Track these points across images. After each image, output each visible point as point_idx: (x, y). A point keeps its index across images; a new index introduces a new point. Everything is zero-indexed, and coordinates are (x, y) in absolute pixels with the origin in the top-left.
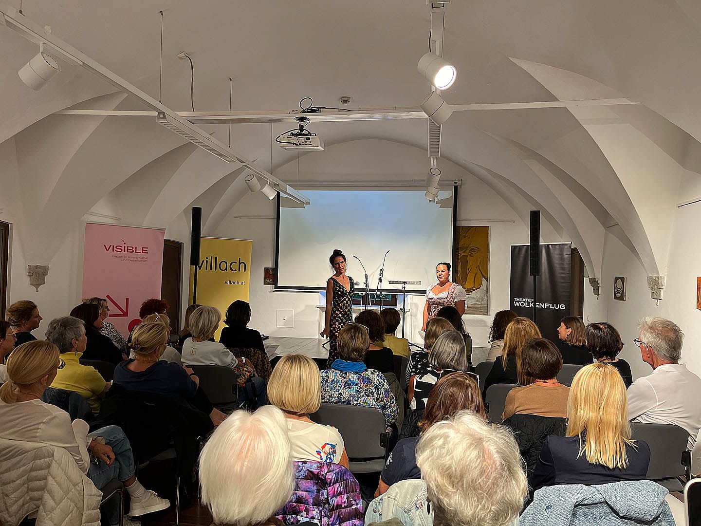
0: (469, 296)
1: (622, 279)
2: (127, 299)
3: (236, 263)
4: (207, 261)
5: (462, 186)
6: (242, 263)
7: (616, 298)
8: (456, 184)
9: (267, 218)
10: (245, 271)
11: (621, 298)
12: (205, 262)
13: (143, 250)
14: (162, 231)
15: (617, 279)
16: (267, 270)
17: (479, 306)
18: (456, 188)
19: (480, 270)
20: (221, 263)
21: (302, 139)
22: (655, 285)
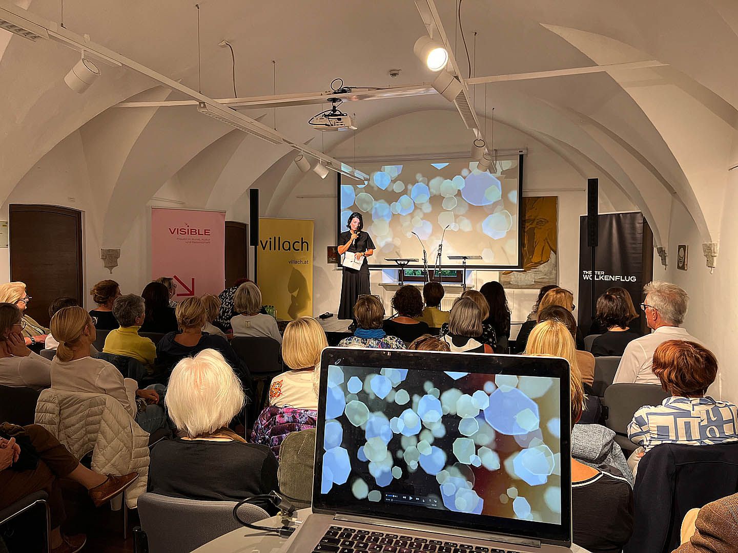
0: (537, 270)
1: (684, 247)
2: (193, 279)
3: (299, 242)
4: (270, 241)
5: (528, 155)
6: (305, 242)
7: (679, 267)
8: (521, 153)
9: (328, 196)
10: (308, 250)
11: (683, 268)
12: (268, 243)
13: (205, 232)
14: (223, 213)
15: (680, 247)
16: (330, 249)
17: (547, 280)
18: (521, 157)
19: (548, 243)
20: (284, 243)
21: (333, 120)
22: (709, 252)
